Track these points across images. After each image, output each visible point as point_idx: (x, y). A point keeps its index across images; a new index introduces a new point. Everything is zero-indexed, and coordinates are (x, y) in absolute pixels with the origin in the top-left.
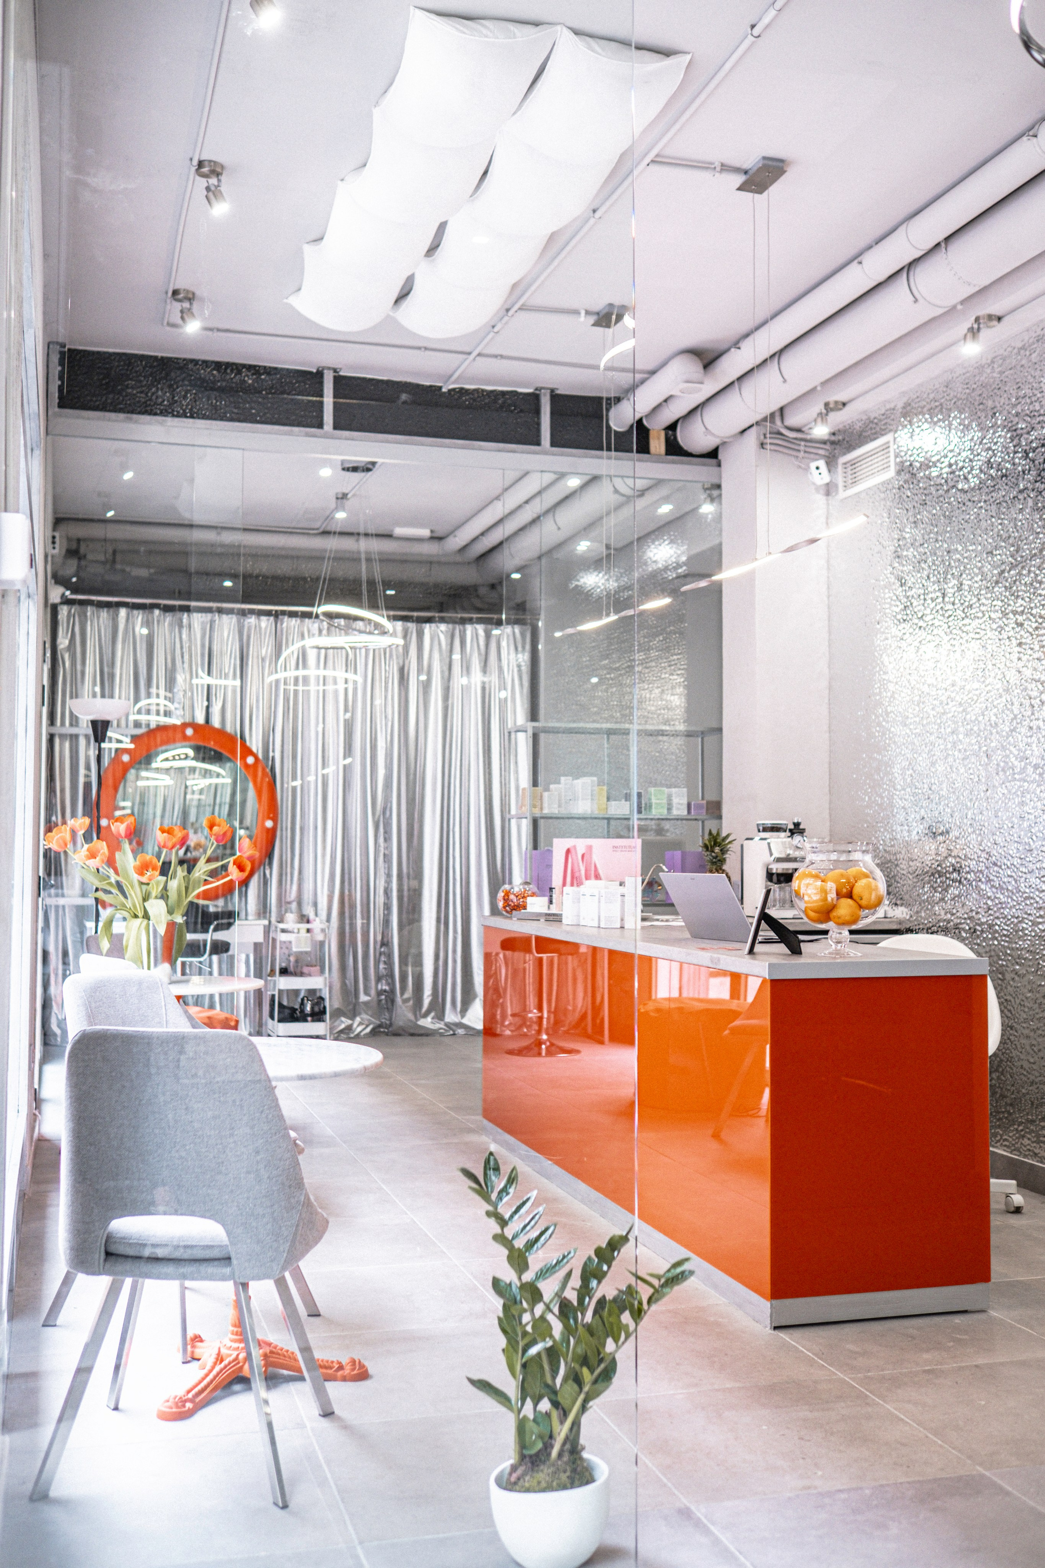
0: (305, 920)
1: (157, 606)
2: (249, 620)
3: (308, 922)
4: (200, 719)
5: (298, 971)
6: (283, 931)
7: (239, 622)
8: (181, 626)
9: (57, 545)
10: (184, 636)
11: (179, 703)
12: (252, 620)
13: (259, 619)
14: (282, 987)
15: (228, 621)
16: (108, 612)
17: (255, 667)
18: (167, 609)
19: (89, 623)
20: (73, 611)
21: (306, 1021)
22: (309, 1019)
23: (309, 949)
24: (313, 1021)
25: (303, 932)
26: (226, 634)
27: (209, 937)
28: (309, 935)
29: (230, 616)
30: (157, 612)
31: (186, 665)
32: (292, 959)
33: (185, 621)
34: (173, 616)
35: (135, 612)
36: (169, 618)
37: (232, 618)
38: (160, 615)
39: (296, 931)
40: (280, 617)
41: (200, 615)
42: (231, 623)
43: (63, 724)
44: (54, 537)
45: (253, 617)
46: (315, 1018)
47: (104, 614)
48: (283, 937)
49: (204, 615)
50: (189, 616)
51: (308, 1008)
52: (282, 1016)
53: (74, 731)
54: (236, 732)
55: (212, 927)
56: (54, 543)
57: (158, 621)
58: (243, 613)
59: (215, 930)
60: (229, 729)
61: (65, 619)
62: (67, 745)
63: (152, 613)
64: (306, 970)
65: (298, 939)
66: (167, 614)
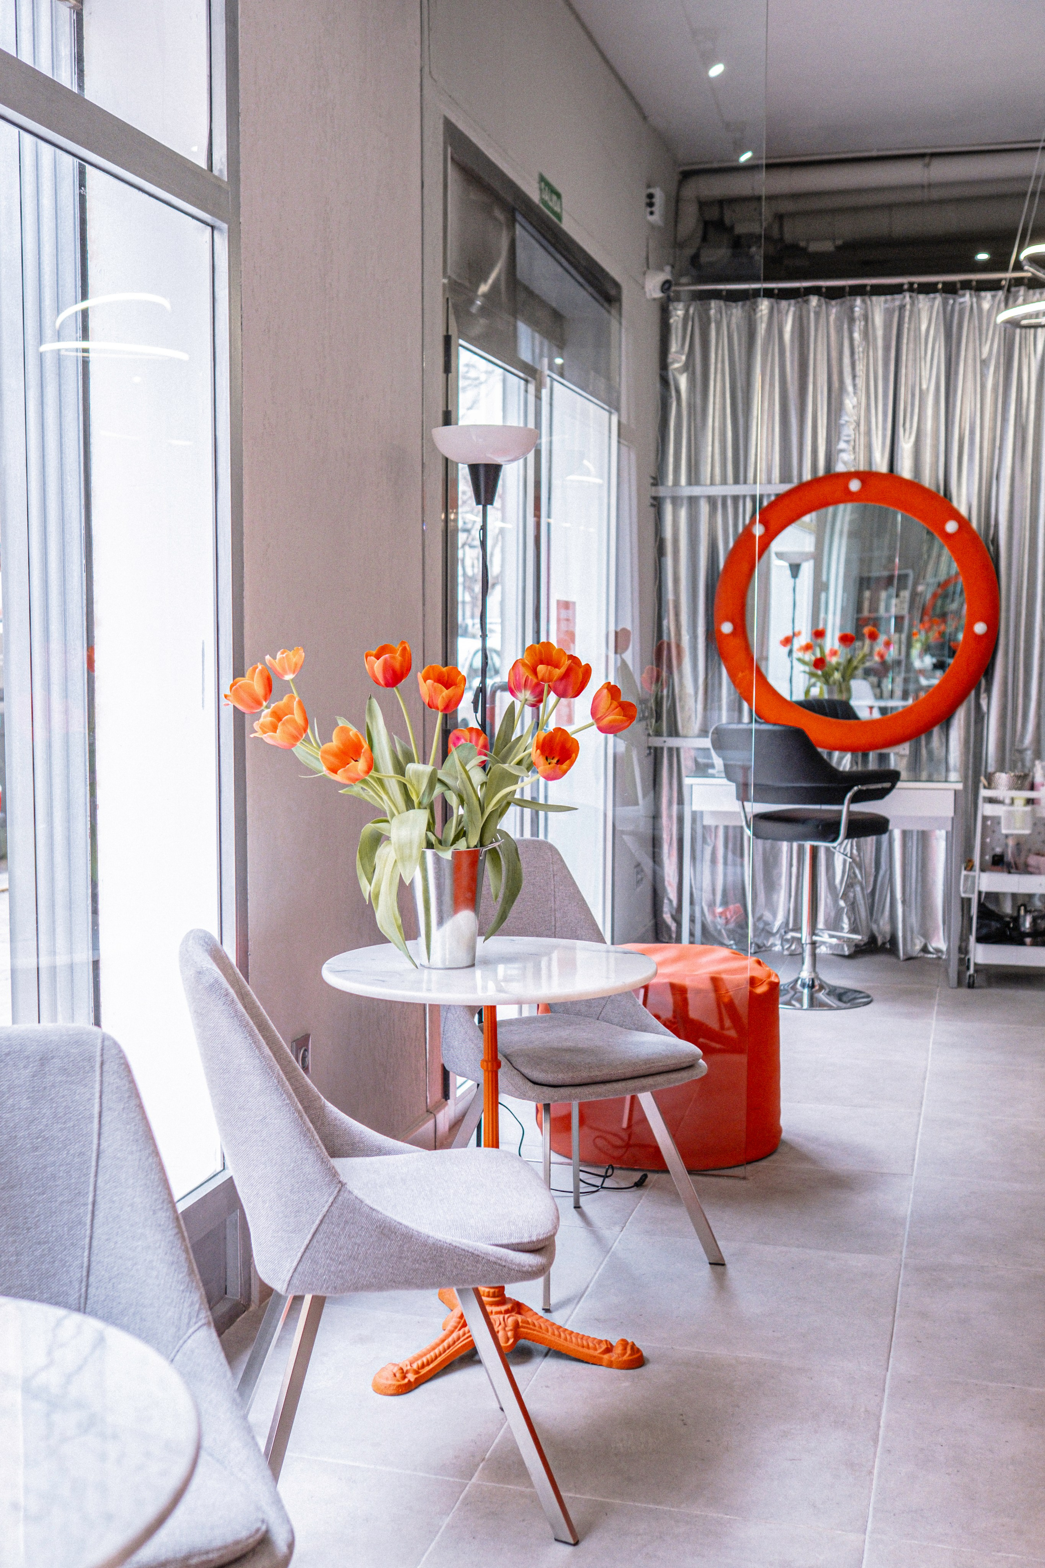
0: (1027, 784)
1: (816, 291)
2: (962, 300)
3: (1032, 787)
4: (881, 466)
5: (1021, 861)
6: (991, 800)
7: (945, 303)
8: (852, 320)
9: (657, 209)
10: (856, 335)
11: (847, 442)
12: (967, 298)
13: (978, 297)
14: (984, 888)
15: (928, 304)
16: (743, 306)
17: (970, 375)
18: (833, 294)
19: (713, 326)
20: (691, 311)
21: (1023, 944)
22: (1028, 940)
23: (1027, 832)
24: (1034, 944)
25: (1020, 807)
26: (924, 327)
27: (845, 809)
28: (1028, 808)
29: (932, 295)
30: (814, 300)
31: (861, 382)
32: (1011, 843)
33: (858, 311)
34: (841, 304)
35: (784, 304)
36: (834, 309)
37: (934, 298)
38: (819, 306)
39: (1007, 801)
40: (1013, 289)
41: (882, 298)
42: (932, 307)
43: (676, 482)
44: (651, 196)
45: (968, 294)
46: (1039, 939)
47: (737, 311)
48: (987, 810)
49: (889, 297)
50: (864, 301)
51: (1027, 924)
52: (984, 931)
53: (696, 491)
54: (938, 486)
55: (849, 795)
56: (651, 205)
57: (817, 314)
58: (950, 289)
59: (855, 799)
60: (927, 481)
61: (680, 326)
62: (683, 513)
63: (807, 302)
64: (1033, 860)
65: (1010, 814)
66: (833, 302)
